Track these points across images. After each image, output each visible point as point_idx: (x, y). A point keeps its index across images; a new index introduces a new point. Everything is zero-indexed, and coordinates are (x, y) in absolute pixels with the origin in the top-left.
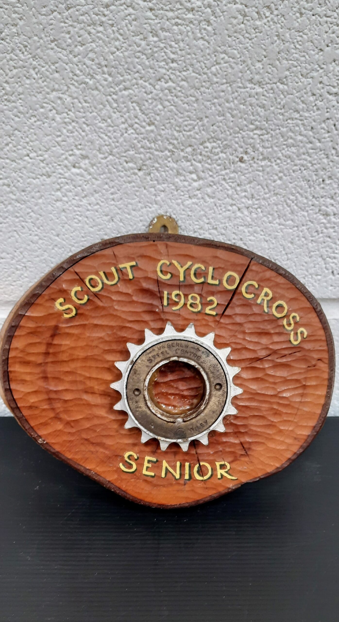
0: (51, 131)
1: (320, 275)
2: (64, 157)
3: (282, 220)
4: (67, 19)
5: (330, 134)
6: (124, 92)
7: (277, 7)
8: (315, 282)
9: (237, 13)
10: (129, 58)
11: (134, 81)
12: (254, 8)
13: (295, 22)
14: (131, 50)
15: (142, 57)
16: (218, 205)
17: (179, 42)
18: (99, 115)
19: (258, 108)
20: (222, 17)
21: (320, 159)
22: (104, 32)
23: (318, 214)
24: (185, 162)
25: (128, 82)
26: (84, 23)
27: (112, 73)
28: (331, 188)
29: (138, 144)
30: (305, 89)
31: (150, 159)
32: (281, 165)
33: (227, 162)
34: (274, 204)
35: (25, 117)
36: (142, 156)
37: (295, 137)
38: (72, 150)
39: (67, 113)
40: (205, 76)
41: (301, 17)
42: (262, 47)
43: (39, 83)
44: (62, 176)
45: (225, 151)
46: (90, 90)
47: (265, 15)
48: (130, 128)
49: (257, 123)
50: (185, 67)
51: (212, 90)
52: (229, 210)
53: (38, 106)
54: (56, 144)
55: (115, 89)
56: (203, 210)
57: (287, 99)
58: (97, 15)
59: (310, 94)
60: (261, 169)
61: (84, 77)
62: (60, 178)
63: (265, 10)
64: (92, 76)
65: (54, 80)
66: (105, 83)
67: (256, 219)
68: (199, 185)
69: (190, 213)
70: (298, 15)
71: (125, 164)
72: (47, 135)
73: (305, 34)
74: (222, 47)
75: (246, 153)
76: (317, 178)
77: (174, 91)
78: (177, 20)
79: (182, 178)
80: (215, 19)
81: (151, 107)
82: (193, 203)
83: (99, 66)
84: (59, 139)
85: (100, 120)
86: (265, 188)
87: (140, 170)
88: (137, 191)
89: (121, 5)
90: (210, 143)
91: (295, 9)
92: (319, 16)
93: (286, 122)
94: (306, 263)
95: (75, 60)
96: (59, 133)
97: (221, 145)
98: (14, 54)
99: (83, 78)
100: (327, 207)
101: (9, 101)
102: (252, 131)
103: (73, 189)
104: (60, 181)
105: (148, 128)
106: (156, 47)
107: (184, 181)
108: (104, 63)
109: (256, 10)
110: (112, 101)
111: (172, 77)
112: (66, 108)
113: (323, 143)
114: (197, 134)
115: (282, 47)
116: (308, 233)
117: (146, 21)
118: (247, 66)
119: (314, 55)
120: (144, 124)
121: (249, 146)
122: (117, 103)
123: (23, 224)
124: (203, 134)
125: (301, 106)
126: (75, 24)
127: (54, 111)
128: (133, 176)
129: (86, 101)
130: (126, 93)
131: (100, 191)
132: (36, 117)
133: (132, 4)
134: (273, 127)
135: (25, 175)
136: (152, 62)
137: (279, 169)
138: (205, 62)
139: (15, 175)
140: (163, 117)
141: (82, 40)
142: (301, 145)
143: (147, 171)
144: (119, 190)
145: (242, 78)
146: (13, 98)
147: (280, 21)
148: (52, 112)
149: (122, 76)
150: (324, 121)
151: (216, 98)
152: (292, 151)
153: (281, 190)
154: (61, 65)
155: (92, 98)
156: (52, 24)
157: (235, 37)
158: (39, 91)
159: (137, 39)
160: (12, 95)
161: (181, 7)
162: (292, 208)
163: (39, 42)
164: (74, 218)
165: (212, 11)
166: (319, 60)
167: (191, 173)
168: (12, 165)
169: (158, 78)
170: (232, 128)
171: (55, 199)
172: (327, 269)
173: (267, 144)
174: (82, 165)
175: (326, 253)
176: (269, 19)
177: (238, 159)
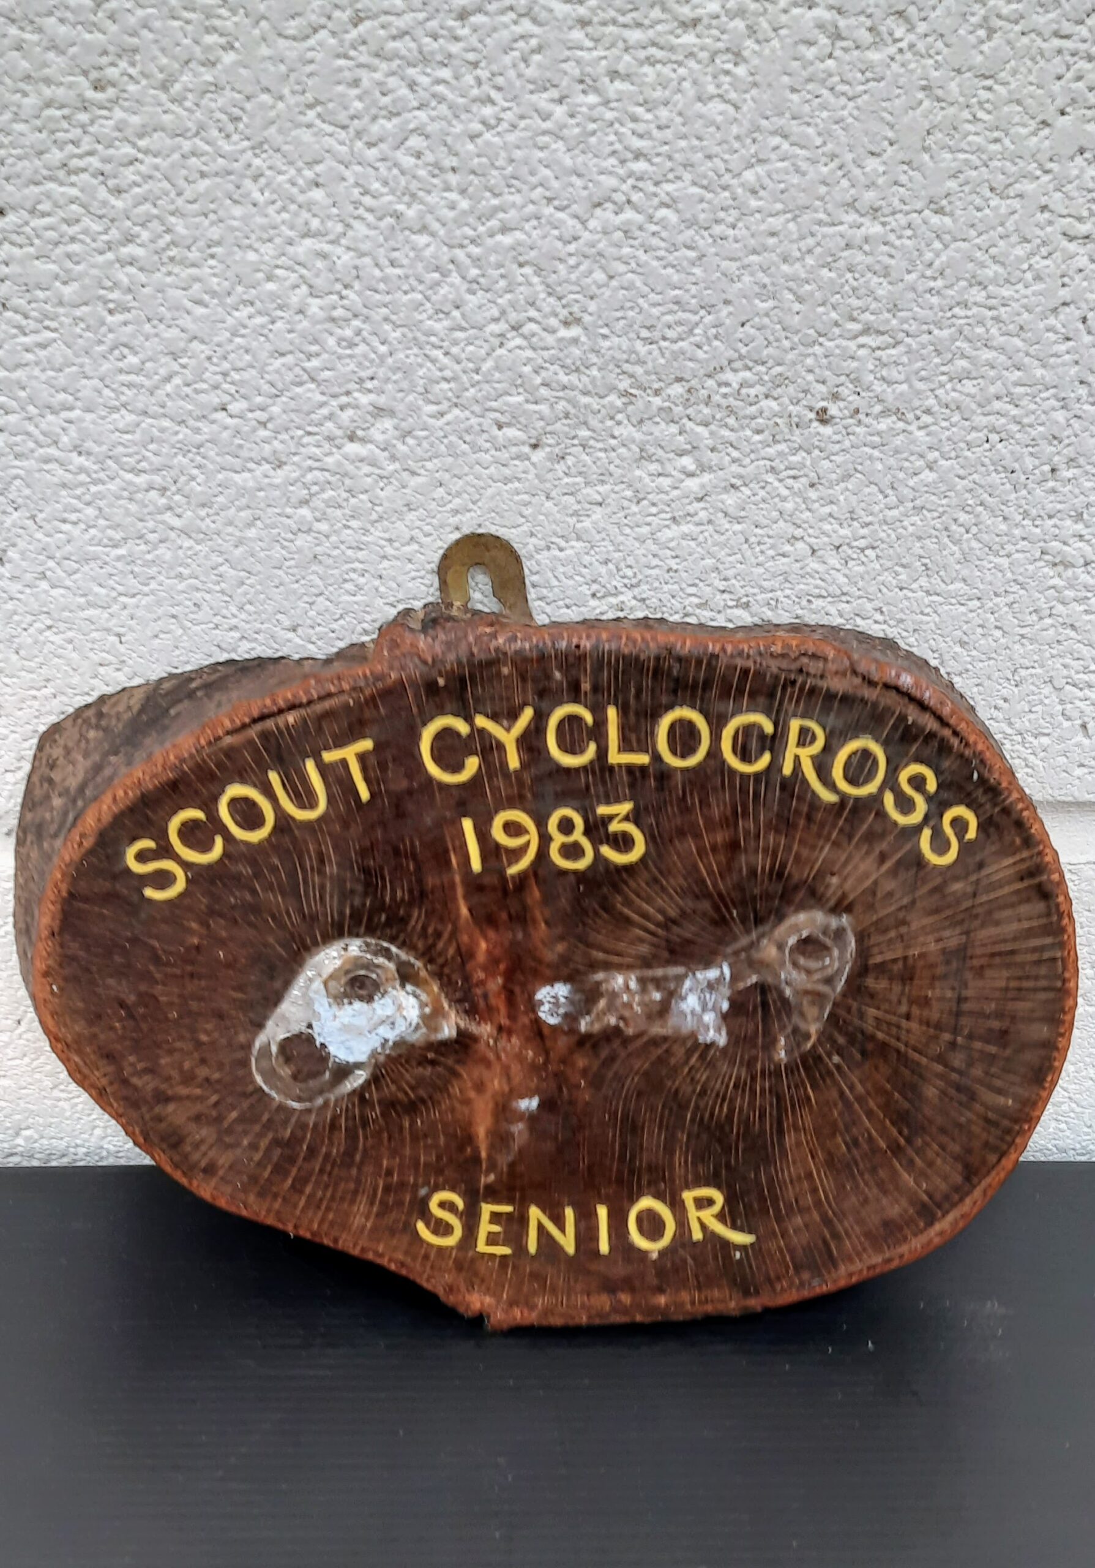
0: (291, 343)
1: (1048, 735)
2: (325, 411)
3: (936, 580)
4: (355, 49)
5: (1071, 343)
6: (499, 237)
7: (923, 14)
8: (1034, 754)
9: (817, 31)
10: (518, 147)
11: (531, 208)
12: (862, 18)
13: (974, 52)
14: (524, 129)
15: (554, 146)
16: (753, 539)
17: (655, 107)
18: (428, 299)
19: (869, 275)
20: (775, 43)
21: (1044, 412)
22: (454, 82)
23: (1042, 564)
24: (663, 425)
25: (513, 213)
26: (402, 58)
27: (471, 190)
28: (1077, 491)
29: (534, 375)
30: (1002, 224)
31: (567, 416)
32: (933, 428)
33: (778, 420)
34: (911, 535)
35: (222, 304)
36: (543, 408)
37: (975, 353)
38: (348, 393)
39: (339, 293)
40: (727, 194)
41: (989, 38)
42: (882, 119)
43: (266, 216)
44: (317, 464)
45: (775, 394)
46: (407, 233)
47: (891, 34)
48: (514, 333)
49: (867, 316)
50: (672, 170)
51: (744, 231)
52: (784, 555)
53: (260, 275)
54: (305, 377)
55: (475, 230)
56: (712, 555)
57: (950, 252)
58: (435, 37)
59: (1014, 239)
60: (876, 439)
61: (390, 198)
62: (311, 469)
63: (891, 21)
64: (413, 196)
65: (309, 206)
66: (451, 214)
67: (862, 578)
68: (703, 486)
69: (673, 563)
70: (982, 33)
71: (495, 431)
72: (282, 355)
73: (1002, 84)
74: (774, 119)
75: (835, 397)
76: (1037, 462)
77: (637, 233)
78: (653, 51)
79: (654, 467)
80: (757, 47)
81: (573, 277)
82: (684, 536)
83: (436, 172)
84: (315, 363)
85: (431, 312)
86: (890, 492)
87: (535, 446)
88: (526, 504)
89: (502, 12)
90: (735, 371)
91: (973, 20)
92: (1039, 34)
93: (949, 314)
94: (1005, 700)
95: (372, 153)
96: (314, 348)
97: (766, 378)
98: (202, 139)
99: (390, 203)
100: (1065, 543)
101: (183, 263)
102: (855, 337)
103: (347, 500)
104: (309, 477)
105: (564, 333)
106: (594, 121)
107: (660, 475)
108: (449, 162)
109: (869, 23)
110: (468, 261)
111: (636, 197)
112: (337, 280)
113: (1053, 368)
114: (699, 347)
115: (939, 118)
116: (1010, 617)
117: (568, 53)
118: (840, 168)
119: (1027, 137)
120: (553, 322)
121: (843, 378)
122: (479, 267)
123: (198, 595)
124: (716, 348)
125: (992, 270)
126: (376, 61)
127: (304, 288)
128: (516, 462)
129: (392, 264)
130: (507, 240)
131: (422, 506)
132: (252, 304)
133: (531, 9)
134: (913, 327)
135: (213, 462)
136: (580, 159)
137: (928, 439)
138: (726, 157)
139: (185, 461)
140: (606, 302)
141: (394, 101)
142: (992, 373)
143: (557, 450)
144: (474, 503)
145: (827, 198)
146: (194, 255)
147: (932, 52)
148: (297, 291)
149: (496, 195)
150: (1055, 310)
151: (755, 252)
152: (966, 391)
153: (933, 498)
154: (331, 169)
155: (412, 254)
156: (312, 62)
157: (809, 92)
158: (265, 236)
159: (542, 100)
160: (189, 248)
161: (664, 16)
162: (965, 546)
163: (273, 107)
164: (345, 581)
165: (748, 27)
166: (1038, 151)
167: (681, 454)
168: (177, 433)
169: (596, 200)
170: (797, 332)
171: (294, 527)
172: (1069, 719)
173: (894, 374)
174: (376, 434)
175: (1065, 672)
176: (903, 45)
177: (812, 415)
